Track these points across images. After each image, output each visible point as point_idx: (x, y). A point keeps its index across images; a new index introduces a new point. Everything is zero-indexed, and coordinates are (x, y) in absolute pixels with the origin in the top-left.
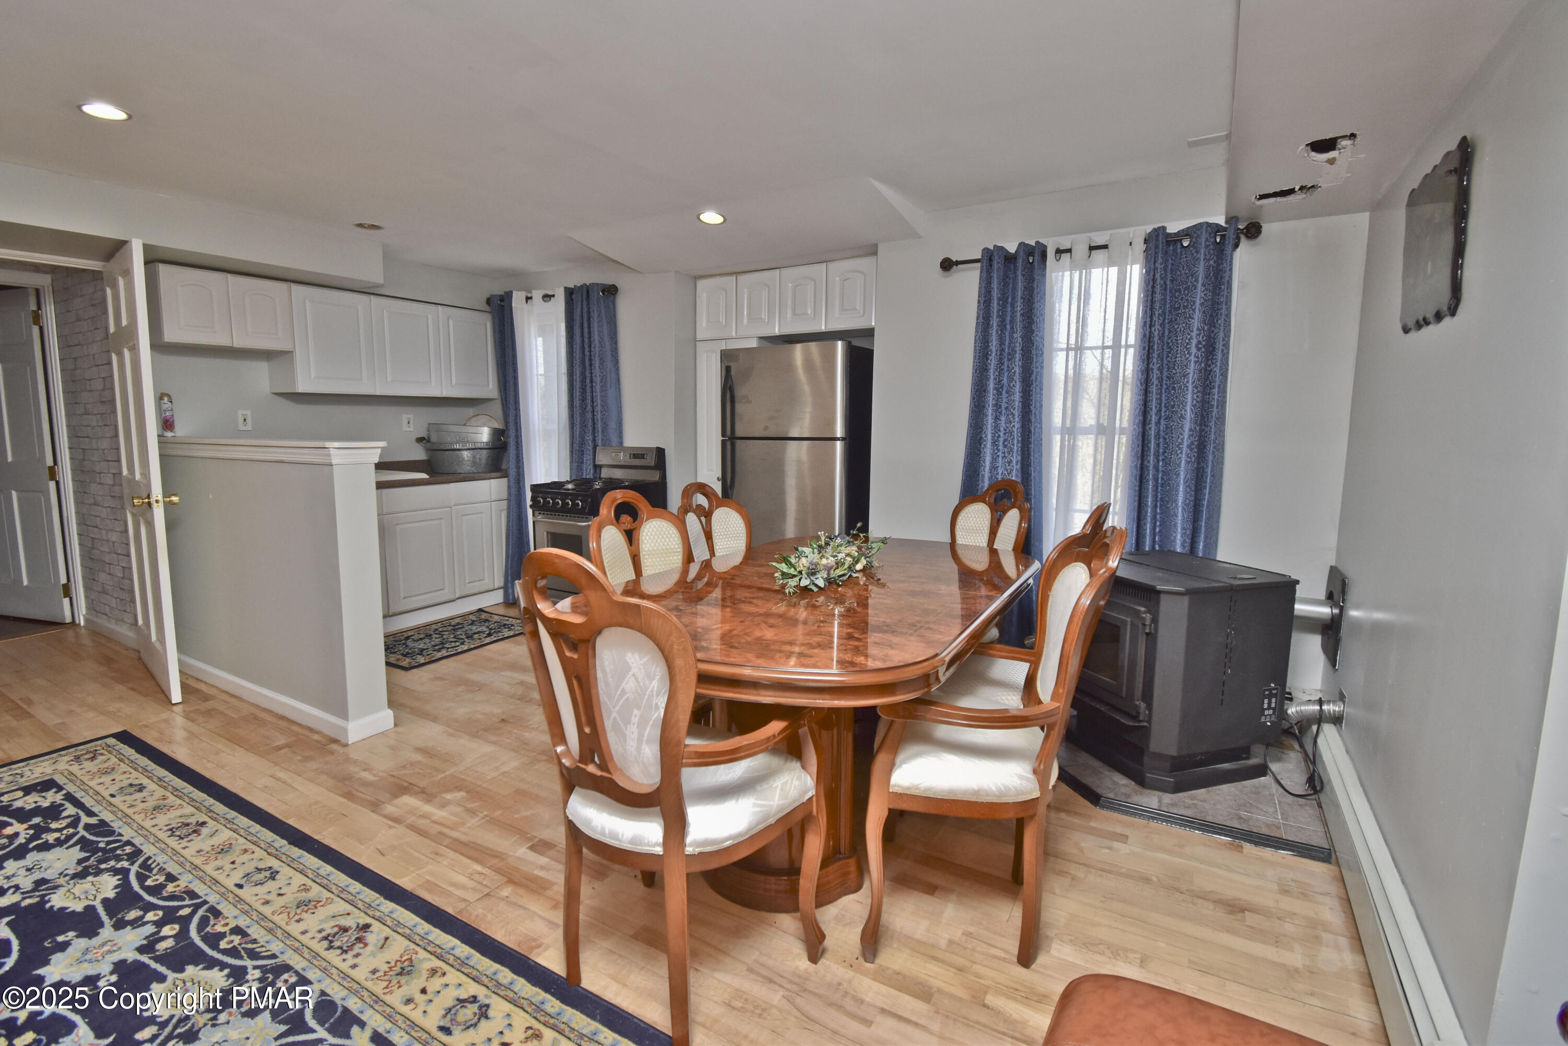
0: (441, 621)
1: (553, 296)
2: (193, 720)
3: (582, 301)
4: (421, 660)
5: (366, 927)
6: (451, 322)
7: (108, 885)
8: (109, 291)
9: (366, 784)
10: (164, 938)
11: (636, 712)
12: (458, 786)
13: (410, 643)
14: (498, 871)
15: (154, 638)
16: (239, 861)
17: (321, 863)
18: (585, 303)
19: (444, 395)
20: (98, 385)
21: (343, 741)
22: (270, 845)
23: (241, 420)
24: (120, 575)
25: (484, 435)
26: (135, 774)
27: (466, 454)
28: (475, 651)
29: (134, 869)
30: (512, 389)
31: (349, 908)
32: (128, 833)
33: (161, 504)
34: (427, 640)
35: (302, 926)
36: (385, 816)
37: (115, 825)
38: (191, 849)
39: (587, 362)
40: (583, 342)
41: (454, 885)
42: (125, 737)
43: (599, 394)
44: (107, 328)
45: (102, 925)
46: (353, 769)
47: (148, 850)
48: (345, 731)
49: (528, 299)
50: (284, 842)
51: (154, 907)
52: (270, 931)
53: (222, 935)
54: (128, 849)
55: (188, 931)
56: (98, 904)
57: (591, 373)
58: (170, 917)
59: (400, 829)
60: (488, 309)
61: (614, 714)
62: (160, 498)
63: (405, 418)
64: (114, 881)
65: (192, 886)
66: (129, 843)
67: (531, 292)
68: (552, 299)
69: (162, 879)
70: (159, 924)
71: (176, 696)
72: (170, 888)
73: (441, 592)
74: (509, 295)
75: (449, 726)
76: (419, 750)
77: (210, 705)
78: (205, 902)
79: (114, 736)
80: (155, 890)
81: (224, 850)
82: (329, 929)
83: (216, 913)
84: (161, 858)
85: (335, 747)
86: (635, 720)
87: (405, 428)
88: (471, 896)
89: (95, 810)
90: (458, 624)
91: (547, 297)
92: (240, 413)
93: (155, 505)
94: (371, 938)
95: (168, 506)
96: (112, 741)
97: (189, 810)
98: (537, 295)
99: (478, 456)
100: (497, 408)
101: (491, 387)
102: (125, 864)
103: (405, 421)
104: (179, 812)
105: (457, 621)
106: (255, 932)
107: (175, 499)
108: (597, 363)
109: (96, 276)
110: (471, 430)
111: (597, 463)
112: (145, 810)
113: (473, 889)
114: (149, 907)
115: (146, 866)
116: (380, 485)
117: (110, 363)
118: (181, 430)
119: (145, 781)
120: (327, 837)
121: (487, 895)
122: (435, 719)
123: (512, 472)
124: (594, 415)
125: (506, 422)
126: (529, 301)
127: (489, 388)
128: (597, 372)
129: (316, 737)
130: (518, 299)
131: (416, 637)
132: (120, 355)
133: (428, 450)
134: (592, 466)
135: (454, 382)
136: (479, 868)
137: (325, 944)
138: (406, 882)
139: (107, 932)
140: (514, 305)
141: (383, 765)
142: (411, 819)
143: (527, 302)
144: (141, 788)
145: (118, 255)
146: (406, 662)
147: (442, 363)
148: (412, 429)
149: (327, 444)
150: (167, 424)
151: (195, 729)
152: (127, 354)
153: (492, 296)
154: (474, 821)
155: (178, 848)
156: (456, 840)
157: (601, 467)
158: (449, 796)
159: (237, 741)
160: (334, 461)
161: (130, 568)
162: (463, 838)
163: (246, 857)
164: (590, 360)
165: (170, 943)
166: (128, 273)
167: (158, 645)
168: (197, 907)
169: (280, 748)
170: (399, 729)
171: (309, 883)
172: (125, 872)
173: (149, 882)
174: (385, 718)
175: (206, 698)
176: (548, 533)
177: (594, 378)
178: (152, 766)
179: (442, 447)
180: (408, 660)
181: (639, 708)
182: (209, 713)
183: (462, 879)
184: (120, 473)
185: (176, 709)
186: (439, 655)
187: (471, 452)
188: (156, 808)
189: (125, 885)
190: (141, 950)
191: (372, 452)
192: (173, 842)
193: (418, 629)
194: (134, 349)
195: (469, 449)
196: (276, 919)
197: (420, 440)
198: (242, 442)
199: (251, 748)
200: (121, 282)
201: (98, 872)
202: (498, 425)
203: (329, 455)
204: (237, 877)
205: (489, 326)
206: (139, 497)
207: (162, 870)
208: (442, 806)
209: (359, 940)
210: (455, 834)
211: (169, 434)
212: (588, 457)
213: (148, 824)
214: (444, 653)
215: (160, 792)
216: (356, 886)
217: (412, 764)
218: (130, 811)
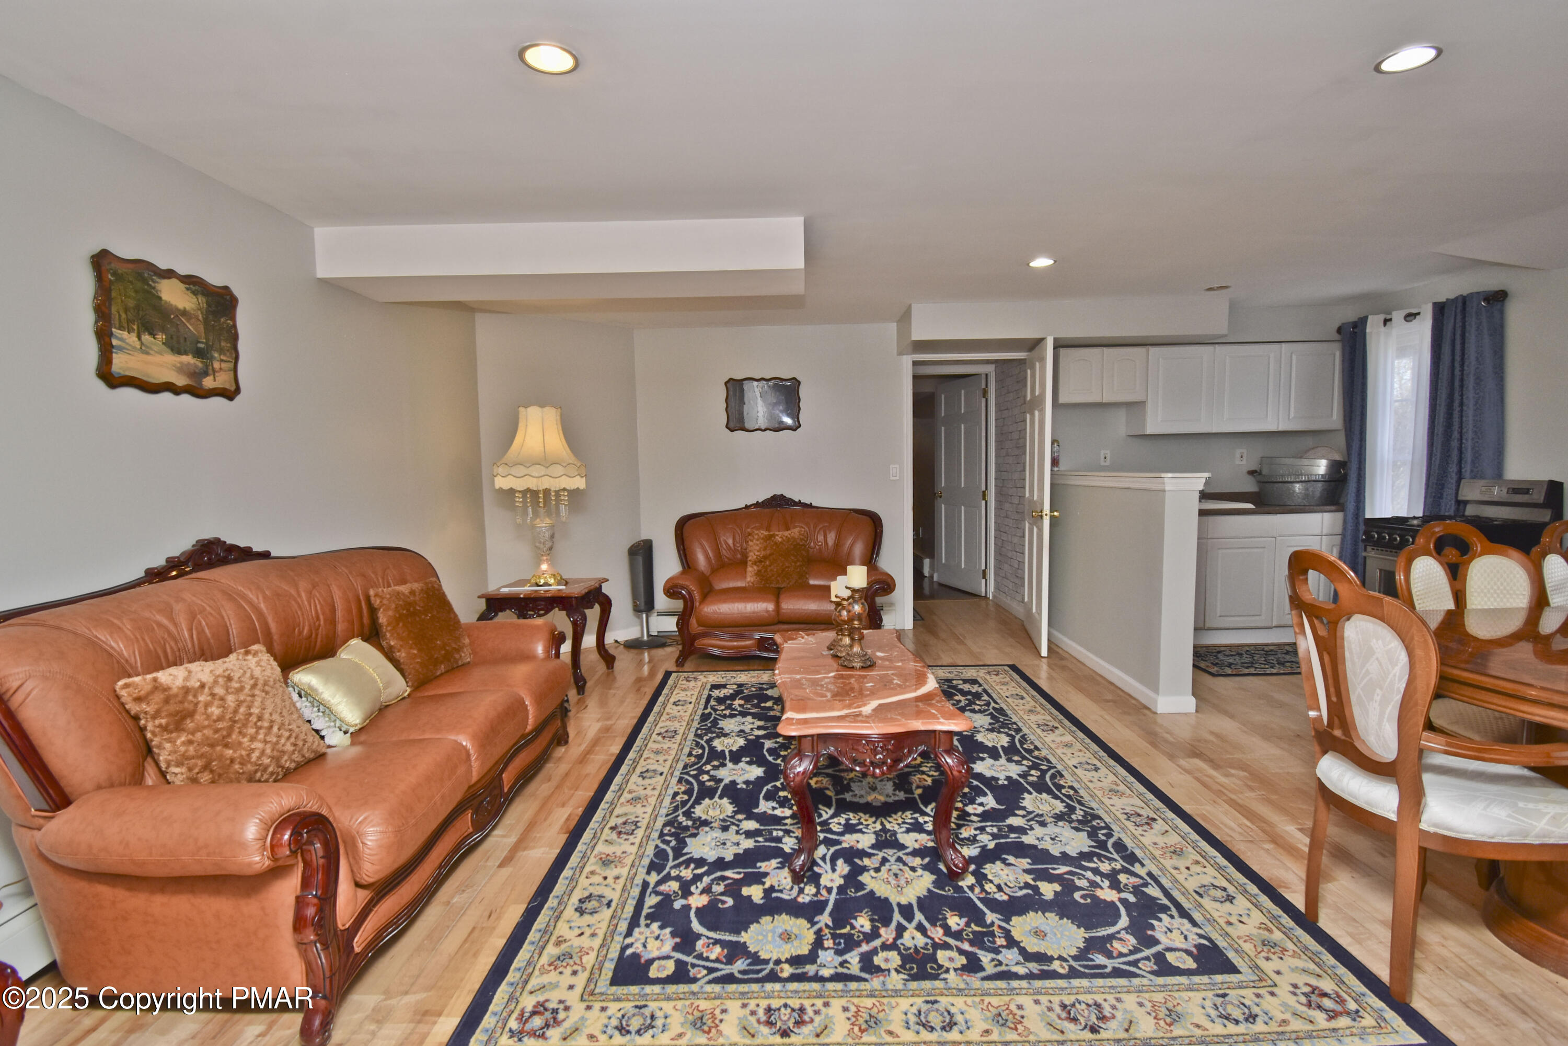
0: (1255, 645)
1: (1419, 314)
2: (1053, 669)
3: (1456, 316)
4: (1229, 671)
5: (1154, 820)
6: (1294, 357)
7: (1004, 740)
8: (1029, 371)
9: (1166, 741)
10: (1032, 775)
11: (1378, 691)
12: (1243, 767)
13: (1220, 656)
14: (1264, 831)
15: (1034, 610)
16: (1076, 754)
17: (1128, 774)
18: (1459, 317)
19: (1280, 429)
20: (1015, 436)
21: (1153, 710)
22: (1096, 753)
23: (1102, 457)
24: (1016, 566)
25: (1321, 467)
26: (1019, 690)
27: (1298, 487)
28: (1283, 677)
29: (1018, 737)
30: (1358, 418)
31: (1143, 805)
32: (1015, 719)
33: (1048, 517)
34: (1237, 658)
35: (1111, 802)
36: (1178, 766)
37: (1009, 712)
38: (1050, 738)
39: (1457, 383)
40: (1453, 361)
41: (1225, 825)
42: (1013, 668)
43: (1471, 418)
44: (1025, 396)
45: (1001, 757)
46: (1158, 729)
47: (1025, 730)
48: (1156, 702)
49: (1386, 321)
50: (1105, 755)
51: (1028, 759)
52: (1092, 796)
53: (1064, 787)
54: (1015, 726)
55: (1045, 777)
56: (999, 746)
57: (1462, 396)
58: (1035, 766)
59: (1189, 778)
60: (1337, 337)
61: (1359, 690)
62: (1048, 512)
63: (1238, 452)
64: (1007, 739)
65: (1048, 757)
66: (1015, 723)
67: (1390, 313)
68: (1418, 317)
69: (1032, 747)
70: (1030, 768)
71: (1044, 652)
72: (1036, 753)
73: (1257, 618)
74: (1363, 321)
75: (1244, 725)
76: (1212, 733)
77: (1064, 663)
78: (1055, 767)
79: (1009, 666)
80: (1029, 751)
81: (1068, 745)
82: (1128, 809)
83: (1062, 776)
84: (1032, 737)
85: (1146, 711)
86: (1377, 698)
87: (1238, 462)
88: (1237, 837)
89: (999, 701)
90: (1271, 651)
91: (1410, 317)
92: (1103, 452)
93: (1045, 517)
94: (1154, 825)
95: (1052, 518)
96: (1006, 668)
97: (1049, 718)
98: (1398, 316)
99: (1311, 489)
100: (1341, 440)
101: (1335, 417)
102: (1013, 733)
103: (1238, 456)
104: (1043, 717)
105: (1271, 648)
106: (1082, 792)
107: (1056, 514)
108: (1470, 382)
109: (1021, 362)
110: (1305, 462)
111: (1460, 498)
112: (1023, 710)
113: (1240, 833)
114: (1024, 758)
115: (1023, 737)
116: (1203, 513)
117: (1025, 421)
118: (1063, 466)
119: (1025, 695)
120: (1135, 763)
121: (1251, 841)
122: (1232, 717)
123: (1351, 506)
124: (1461, 444)
125: (1349, 454)
126: (1388, 323)
127: (1334, 418)
128: (1470, 394)
129: (1133, 702)
130: (1373, 326)
131: (1227, 653)
132: (1033, 415)
133: (1259, 482)
134: (1453, 502)
135: (1292, 415)
136: (1249, 824)
137: (1125, 816)
138: (1187, 808)
139: (1003, 761)
140: (1368, 331)
141: (1184, 733)
142: (1199, 775)
143: (1385, 324)
144: (1022, 698)
145: (1037, 348)
146: (1214, 670)
147: (1281, 400)
148: (1244, 462)
149: (1163, 475)
150: (1055, 462)
151: (1054, 674)
152: (1037, 413)
153: (1343, 324)
154: (1252, 794)
155: (1042, 735)
156: (1232, 800)
157: (1466, 503)
158: (1233, 771)
159: (1081, 690)
160: (1167, 488)
161: (1024, 563)
162: (1239, 801)
163: (1081, 754)
164: (1462, 380)
165: (1035, 779)
166: (1042, 360)
167: (1037, 616)
168: (1050, 768)
169: (1108, 701)
170: (1199, 715)
171: (1119, 782)
172: (1013, 737)
173: (1025, 746)
174: (1188, 704)
175: (1062, 658)
176: (1381, 570)
177: (1465, 400)
178: (1028, 688)
179: (1273, 480)
180: (1216, 669)
181: (1381, 689)
182: (1064, 668)
183: (1233, 825)
184: (1024, 496)
185: (1043, 660)
186: (1247, 671)
187: (1304, 484)
188: (1030, 711)
189: (1012, 742)
190: (1019, 775)
191: (1197, 481)
192: (1039, 731)
193: (1231, 647)
194: (1042, 411)
195: (1301, 482)
196: (1095, 791)
197: (1252, 473)
198: (1102, 474)
199: (1089, 696)
200: (1038, 365)
201: (999, 732)
202: (1338, 457)
203: (1164, 483)
204: (1074, 762)
205: (1338, 354)
206: (1036, 512)
207: (1032, 743)
208: (1227, 775)
209: (1148, 824)
210: (1233, 797)
211: (1056, 469)
212: (1449, 492)
213: (1026, 717)
214: (1252, 670)
215: (1033, 703)
216: (1150, 796)
217: (1206, 741)
218: (1016, 708)
